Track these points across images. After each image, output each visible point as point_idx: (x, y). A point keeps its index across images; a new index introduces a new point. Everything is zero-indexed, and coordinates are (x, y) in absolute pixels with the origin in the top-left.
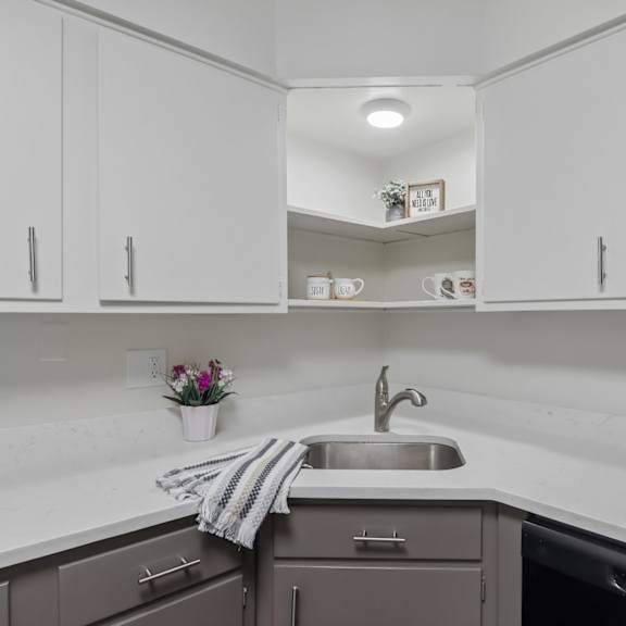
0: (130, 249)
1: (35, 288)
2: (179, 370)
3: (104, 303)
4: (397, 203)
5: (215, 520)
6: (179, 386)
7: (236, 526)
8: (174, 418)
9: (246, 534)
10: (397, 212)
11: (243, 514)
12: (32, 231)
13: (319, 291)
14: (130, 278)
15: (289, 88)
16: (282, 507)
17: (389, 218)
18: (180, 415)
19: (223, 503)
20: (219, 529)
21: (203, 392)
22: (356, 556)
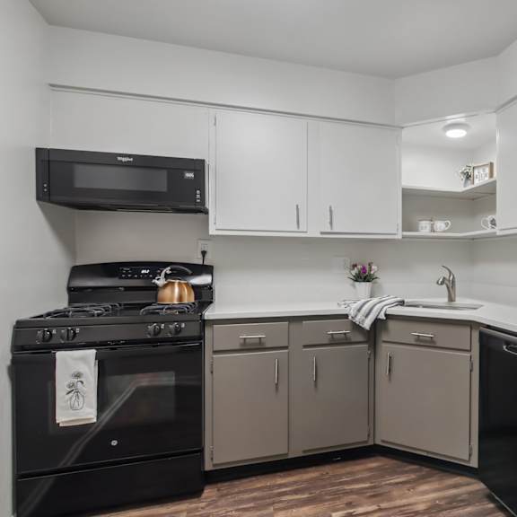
0: (331, 211)
1: (298, 227)
2: (355, 266)
3: (322, 233)
4: (468, 177)
5: (356, 316)
6: (354, 272)
7: (363, 321)
8: (352, 288)
9: (367, 324)
10: (469, 182)
11: (367, 316)
12: (297, 206)
13: (424, 228)
14: (331, 223)
15: (403, 128)
16: (382, 316)
17: (465, 185)
18: (354, 286)
19: (359, 310)
20: (357, 320)
21: (363, 276)
22: (414, 343)
